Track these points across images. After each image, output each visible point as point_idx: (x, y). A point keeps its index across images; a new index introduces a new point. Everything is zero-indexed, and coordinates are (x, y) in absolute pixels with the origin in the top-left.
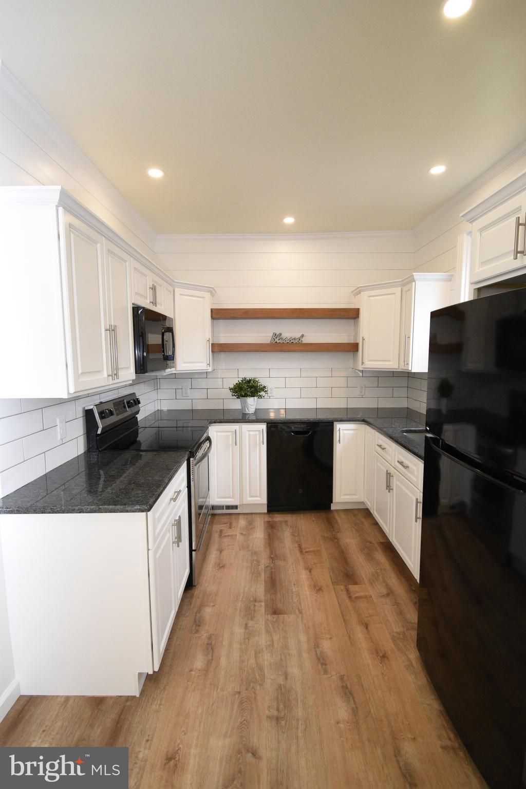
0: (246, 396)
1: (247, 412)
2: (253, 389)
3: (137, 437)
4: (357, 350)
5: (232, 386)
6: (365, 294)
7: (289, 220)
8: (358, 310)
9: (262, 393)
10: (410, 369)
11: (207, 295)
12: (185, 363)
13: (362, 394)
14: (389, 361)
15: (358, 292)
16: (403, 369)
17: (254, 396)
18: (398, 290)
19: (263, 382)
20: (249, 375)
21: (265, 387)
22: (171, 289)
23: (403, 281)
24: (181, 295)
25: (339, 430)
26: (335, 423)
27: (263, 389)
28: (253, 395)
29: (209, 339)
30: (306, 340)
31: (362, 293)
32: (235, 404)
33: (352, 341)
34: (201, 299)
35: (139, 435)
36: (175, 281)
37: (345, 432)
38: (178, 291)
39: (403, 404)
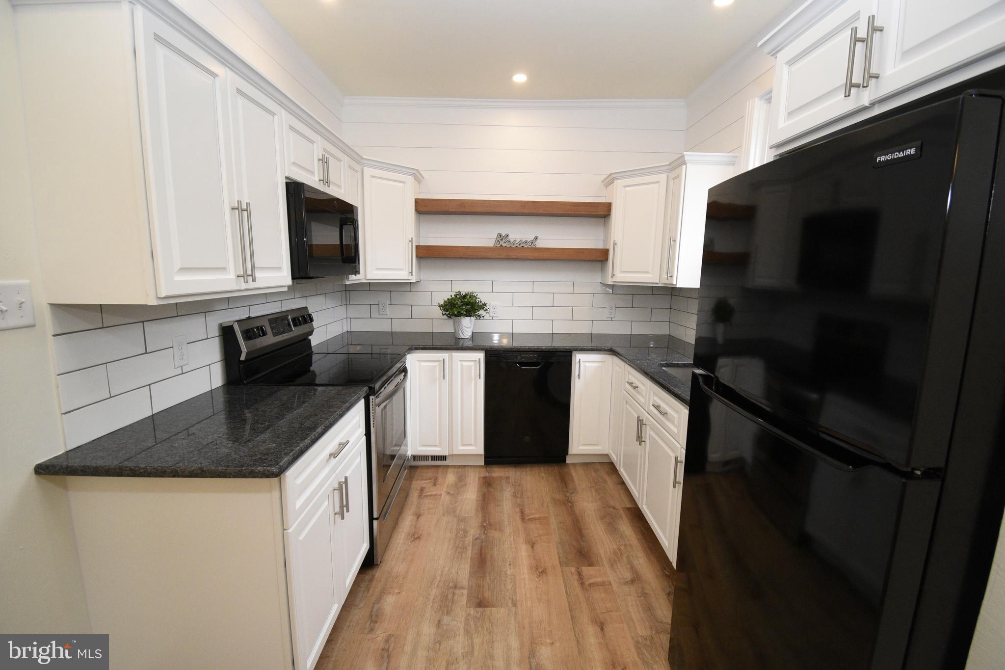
0: (459, 315)
1: (461, 336)
2: (469, 306)
3: (311, 365)
4: (607, 259)
5: (442, 303)
6: (619, 183)
7: (520, 78)
8: (610, 205)
9: (482, 312)
10: (674, 283)
11: (410, 179)
12: (378, 269)
13: (612, 316)
14: (647, 272)
15: (610, 181)
16: (665, 284)
17: (470, 316)
18: (662, 177)
19: (482, 298)
20: (464, 289)
21: (485, 304)
22: (358, 168)
23: (669, 164)
24: (372, 176)
25: (579, 362)
26: (574, 353)
27: (483, 306)
28: (469, 314)
29: (412, 238)
30: (540, 244)
31: (615, 181)
32: (445, 326)
33: (600, 246)
34: (401, 185)
35: (313, 365)
36: (364, 157)
37: (588, 364)
38: (368, 171)
39: (663, 330)
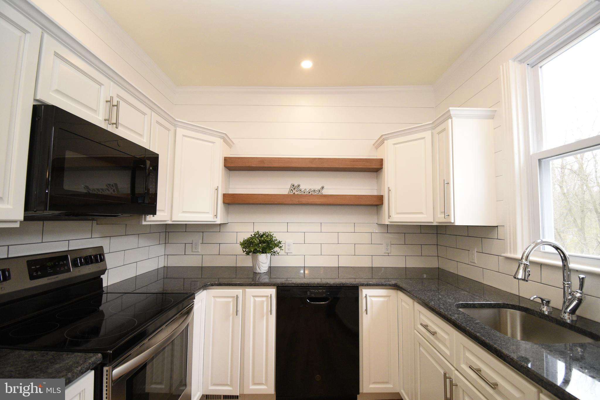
0: (255, 252)
1: (258, 271)
2: (265, 244)
3: (100, 305)
4: (382, 204)
5: (242, 241)
6: (389, 143)
7: (307, 64)
8: (382, 160)
9: (276, 249)
10: (453, 221)
11: (219, 142)
12: (184, 212)
13: (389, 252)
14: (422, 213)
15: (380, 142)
16: (439, 223)
17: (266, 253)
18: (427, 134)
19: (278, 237)
20: (262, 229)
21: (280, 242)
22: (172, 128)
23: (433, 123)
24: (184, 136)
25: (366, 297)
26: (360, 288)
27: (278, 244)
28: (264, 251)
29: (218, 187)
30: (325, 192)
31: (385, 141)
32: (246, 261)
33: (375, 193)
34: (211, 144)
35: (102, 306)
36: (177, 119)
37: (374, 299)
38: (180, 132)
39: (432, 263)
